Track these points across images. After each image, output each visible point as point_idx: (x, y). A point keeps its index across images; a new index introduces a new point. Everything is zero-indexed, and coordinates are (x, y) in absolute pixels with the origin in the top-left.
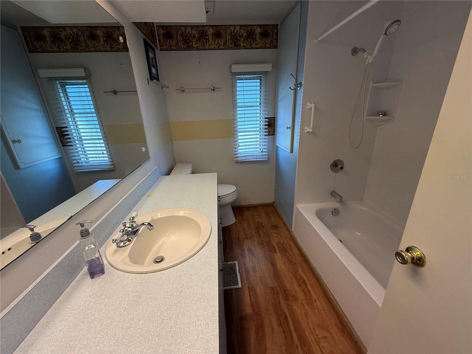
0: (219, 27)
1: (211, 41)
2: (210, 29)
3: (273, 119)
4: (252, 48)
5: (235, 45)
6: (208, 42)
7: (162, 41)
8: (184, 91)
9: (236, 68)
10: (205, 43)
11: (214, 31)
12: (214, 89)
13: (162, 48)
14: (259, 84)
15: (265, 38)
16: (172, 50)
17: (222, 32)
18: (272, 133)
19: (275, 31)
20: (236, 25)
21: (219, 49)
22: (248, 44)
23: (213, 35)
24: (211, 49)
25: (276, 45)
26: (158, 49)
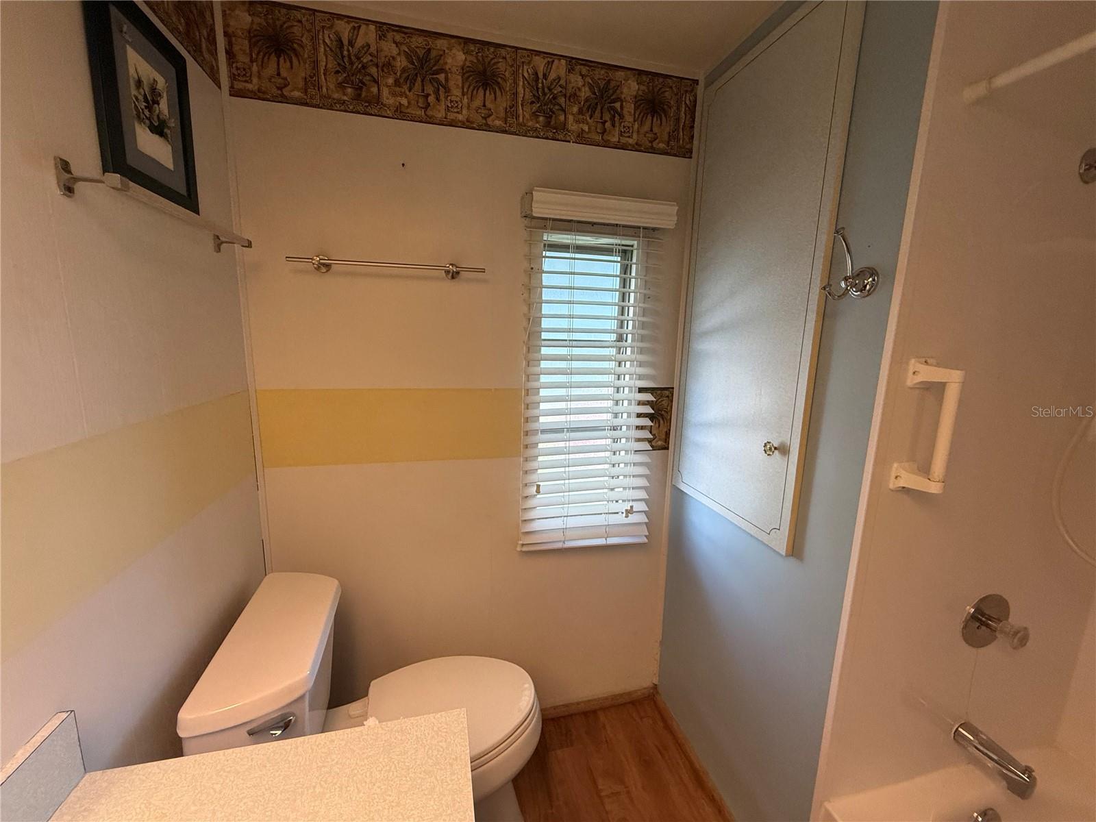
0: (492, 49)
1: (456, 92)
2: (454, 51)
3: (667, 393)
4: (606, 144)
5: (547, 124)
6: (446, 98)
7: (243, 59)
8: (328, 266)
9: (547, 203)
10: (431, 99)
11: (471, 61)
12: (458, 273)
13: (239, 85)
14: (616, 269)
15: (653, 117)
16: (284, 99)
17: (503, 69)
18: (660, 443)
19: (688, 102)
20: (556, 55)
21: (487, 128)
22: (593, 128)
23: (465, 71)
24: (452, 124)
25: (688, 146)
26: (220, 88)
